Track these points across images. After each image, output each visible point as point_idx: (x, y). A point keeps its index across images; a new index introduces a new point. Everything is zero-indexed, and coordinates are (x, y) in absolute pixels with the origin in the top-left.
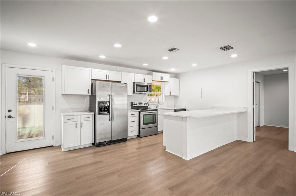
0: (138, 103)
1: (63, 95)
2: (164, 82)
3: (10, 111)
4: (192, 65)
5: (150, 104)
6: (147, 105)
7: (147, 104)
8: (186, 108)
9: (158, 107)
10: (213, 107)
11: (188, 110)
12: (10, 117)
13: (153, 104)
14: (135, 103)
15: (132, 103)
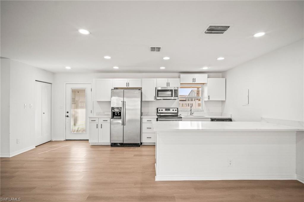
0: (164, 110)
1: (98, 101)
2: (203, 84)
3: (68, 112)
4: (218, 59)
5: (180, 111)
6: (176, 112)
7: (176, 110)
8: (233, 118)
9: (193, 114)
10: (262, 118)
11: (234, 121)
12: (68, 116)
13: (186, 111)
14: (161, 109)
15: (157, 109)
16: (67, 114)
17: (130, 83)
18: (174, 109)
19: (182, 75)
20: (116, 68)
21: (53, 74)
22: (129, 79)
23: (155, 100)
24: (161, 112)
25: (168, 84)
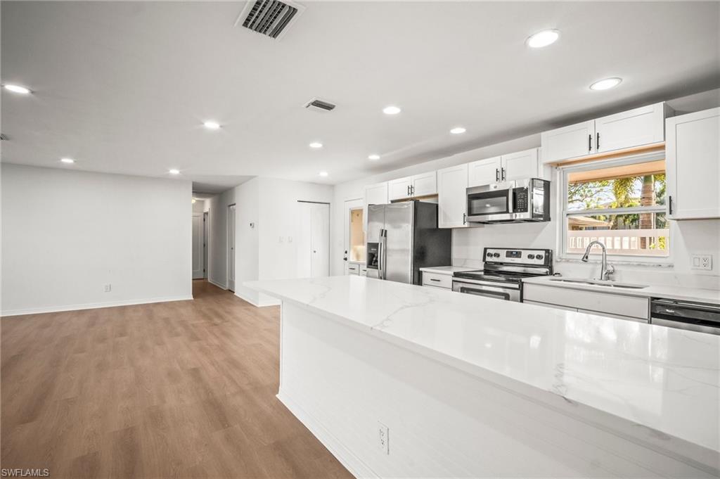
0: (503, 253)
7: (539, 257)
12: (346, 259)
14: (493, 252)
15: (485, 249)
16: (346, 256)
18: (535, 253)
23: (466, 225)
24: (494, 259)
25: (501, 175)
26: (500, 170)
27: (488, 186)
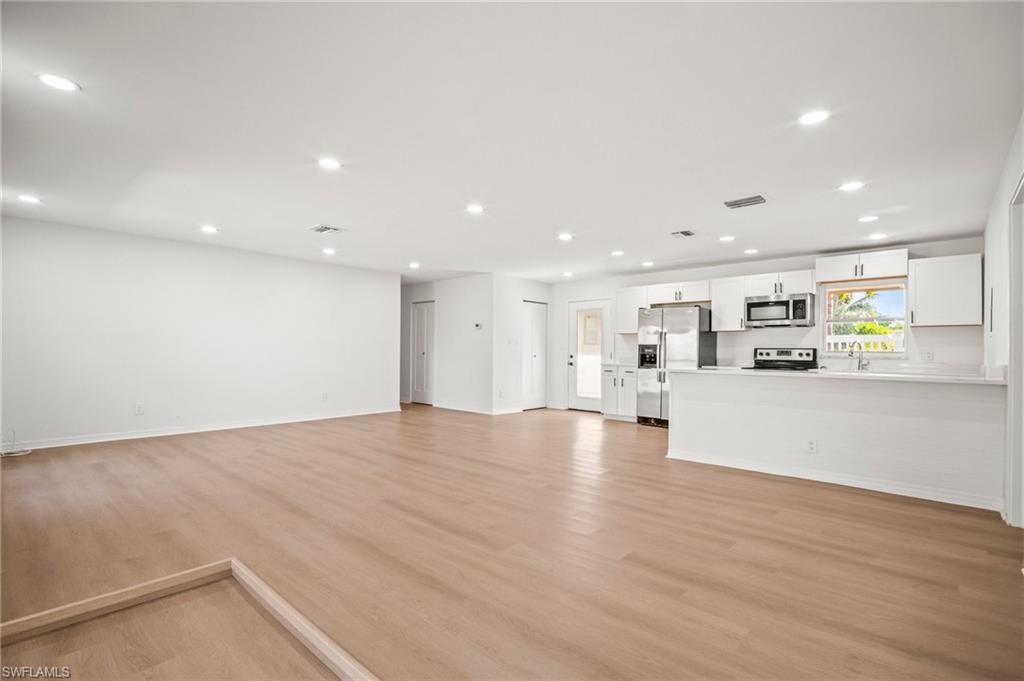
0: (774, 353)
1: (621, 335)
3: (572, 357)
5: (823, 357)
6: (811, 358)
7: (808, 355)
12: (571, 364)
14: (764, 352)
15: (756, 350)
16: (571, 360)
17: (684, 293)
18: (804, 352)
19: (820, 261)
20: (648, 264)
21: (549, 286)
22: (681, 284)
23: (743, 329)
24: (765, 358)
25: (779, 288)
26: (778, 285)
27: (766, 297)
